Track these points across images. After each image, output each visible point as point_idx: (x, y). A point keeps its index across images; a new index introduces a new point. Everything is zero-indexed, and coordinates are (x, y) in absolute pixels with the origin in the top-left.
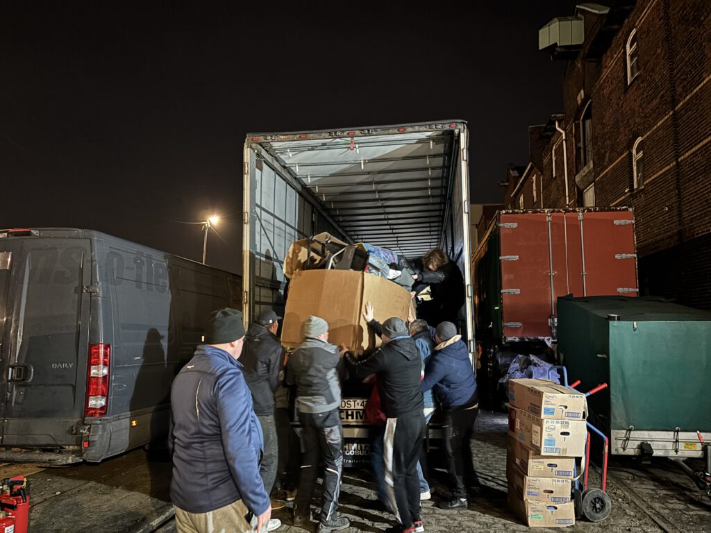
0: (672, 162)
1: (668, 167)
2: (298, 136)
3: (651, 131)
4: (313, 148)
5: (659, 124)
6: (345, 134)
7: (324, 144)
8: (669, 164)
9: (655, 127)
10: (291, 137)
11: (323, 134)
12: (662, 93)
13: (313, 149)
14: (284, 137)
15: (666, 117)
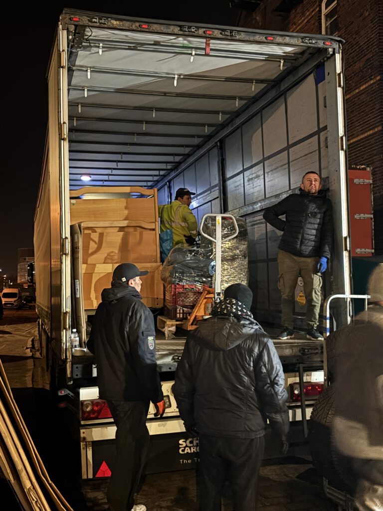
0: (377, 127)
1: (371, 132)
2: (137, 24)
3: (352, 94)
4: (135, 46)
5: (362, 88)
6: (201, 31)
7: (157, 43)
8: (373, 129)
9: (357, 91)
10: (127, 24)
11: (172, 27)
12: (366, 57)
13: (135, 49)
14: (118, 23)
15: (372, 82)
